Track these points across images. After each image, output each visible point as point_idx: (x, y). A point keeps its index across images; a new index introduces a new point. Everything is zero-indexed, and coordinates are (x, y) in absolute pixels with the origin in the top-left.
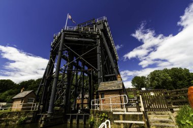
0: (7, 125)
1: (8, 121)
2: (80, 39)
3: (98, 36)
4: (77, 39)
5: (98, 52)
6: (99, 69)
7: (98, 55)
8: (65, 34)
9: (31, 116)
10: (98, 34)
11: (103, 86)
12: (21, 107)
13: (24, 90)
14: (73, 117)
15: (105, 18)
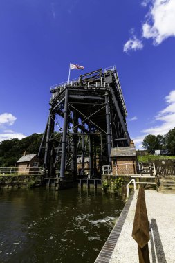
0: (19, 188)
1: (20, 184)
2: (86, 97)
3: (106, 94)
4: (82, 97)
5: (107, 112)
6: (108, 133)
7: (107, 116)
8: (69, 91)
9: (40, 180)
10: (106, 90)
11: (115, 152)
12: (28, 171)
13: (26, 154)
14: (84, 182)
15: (114, 68)
